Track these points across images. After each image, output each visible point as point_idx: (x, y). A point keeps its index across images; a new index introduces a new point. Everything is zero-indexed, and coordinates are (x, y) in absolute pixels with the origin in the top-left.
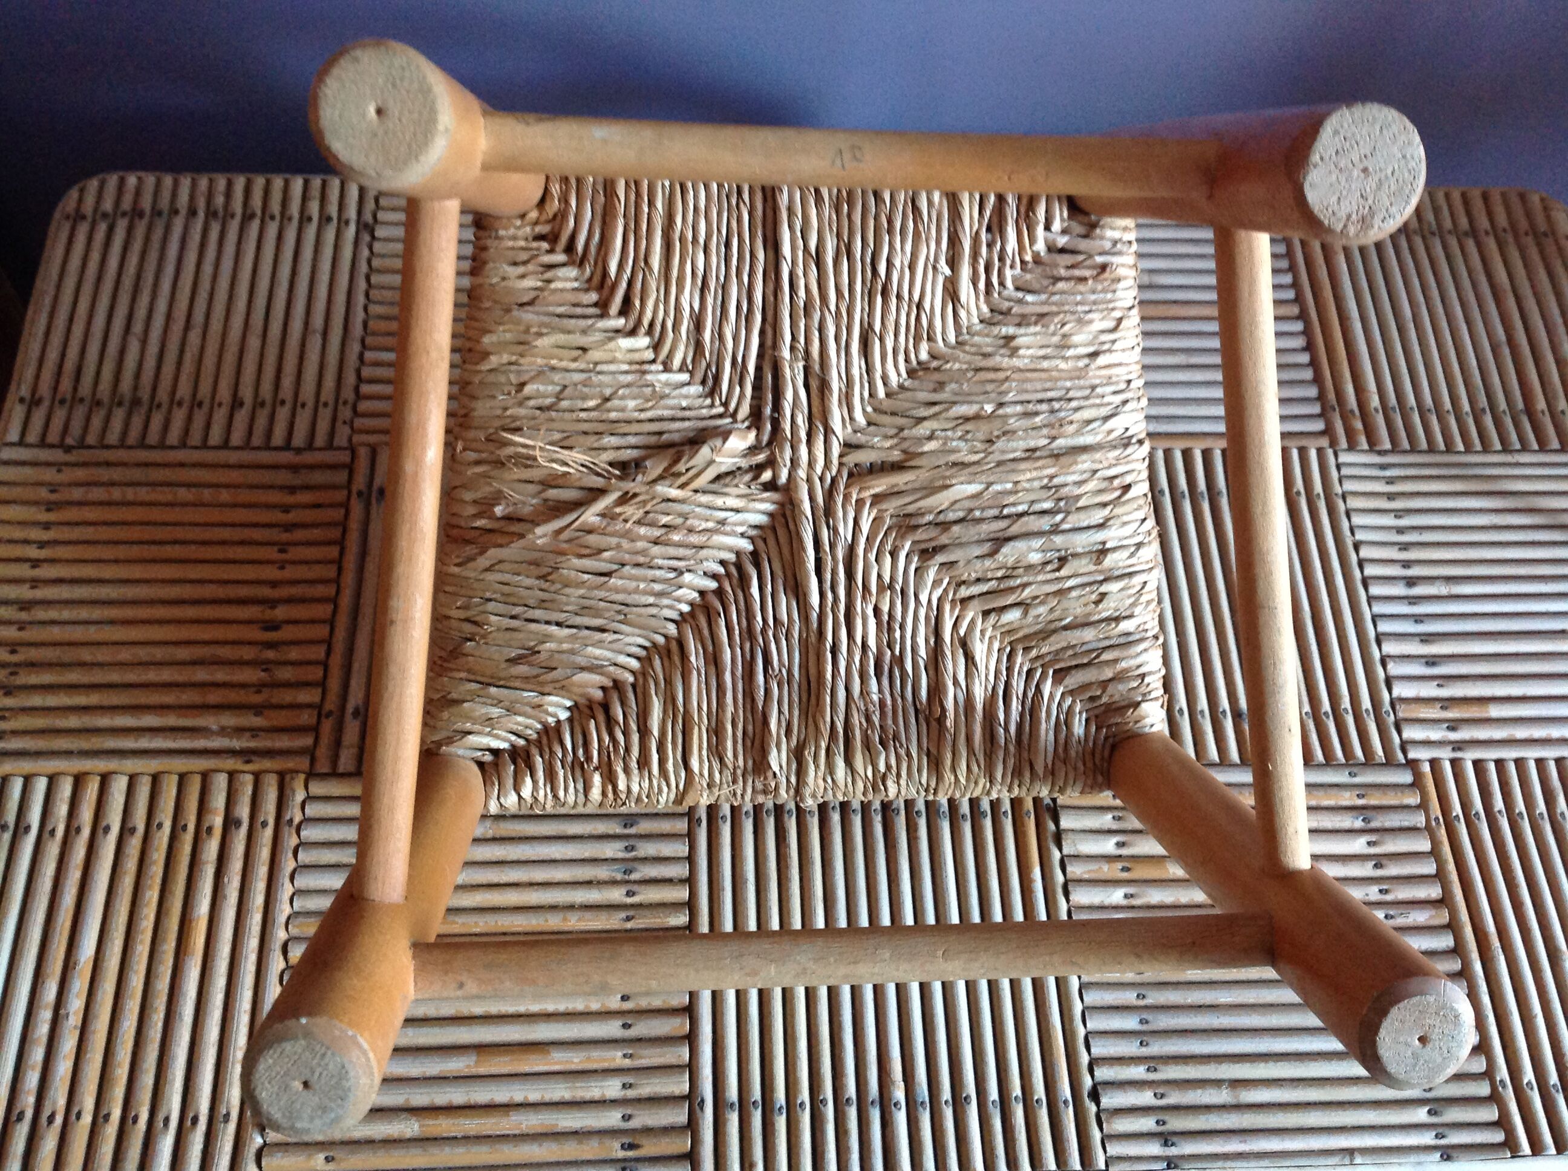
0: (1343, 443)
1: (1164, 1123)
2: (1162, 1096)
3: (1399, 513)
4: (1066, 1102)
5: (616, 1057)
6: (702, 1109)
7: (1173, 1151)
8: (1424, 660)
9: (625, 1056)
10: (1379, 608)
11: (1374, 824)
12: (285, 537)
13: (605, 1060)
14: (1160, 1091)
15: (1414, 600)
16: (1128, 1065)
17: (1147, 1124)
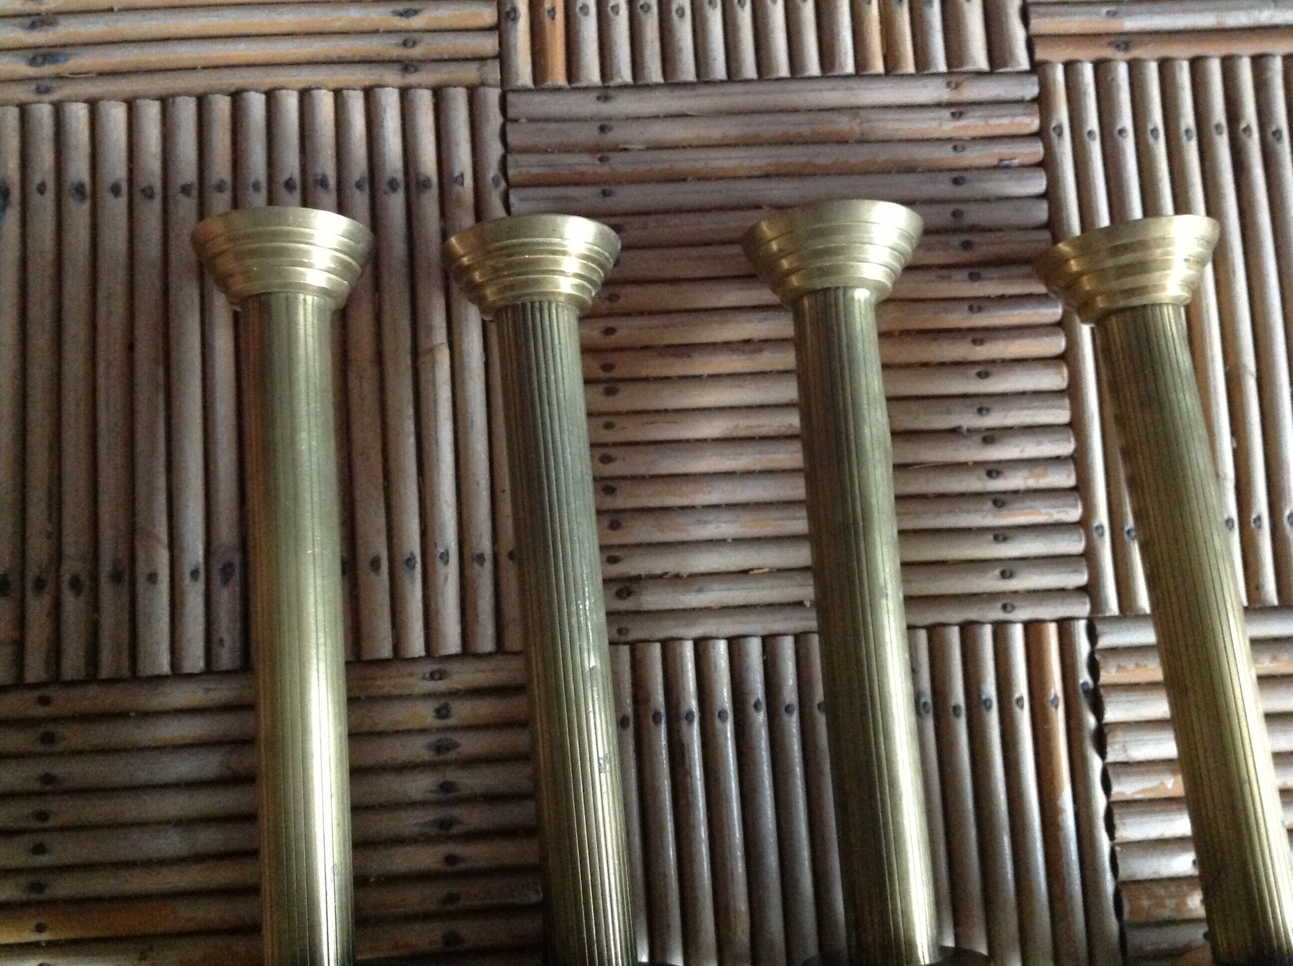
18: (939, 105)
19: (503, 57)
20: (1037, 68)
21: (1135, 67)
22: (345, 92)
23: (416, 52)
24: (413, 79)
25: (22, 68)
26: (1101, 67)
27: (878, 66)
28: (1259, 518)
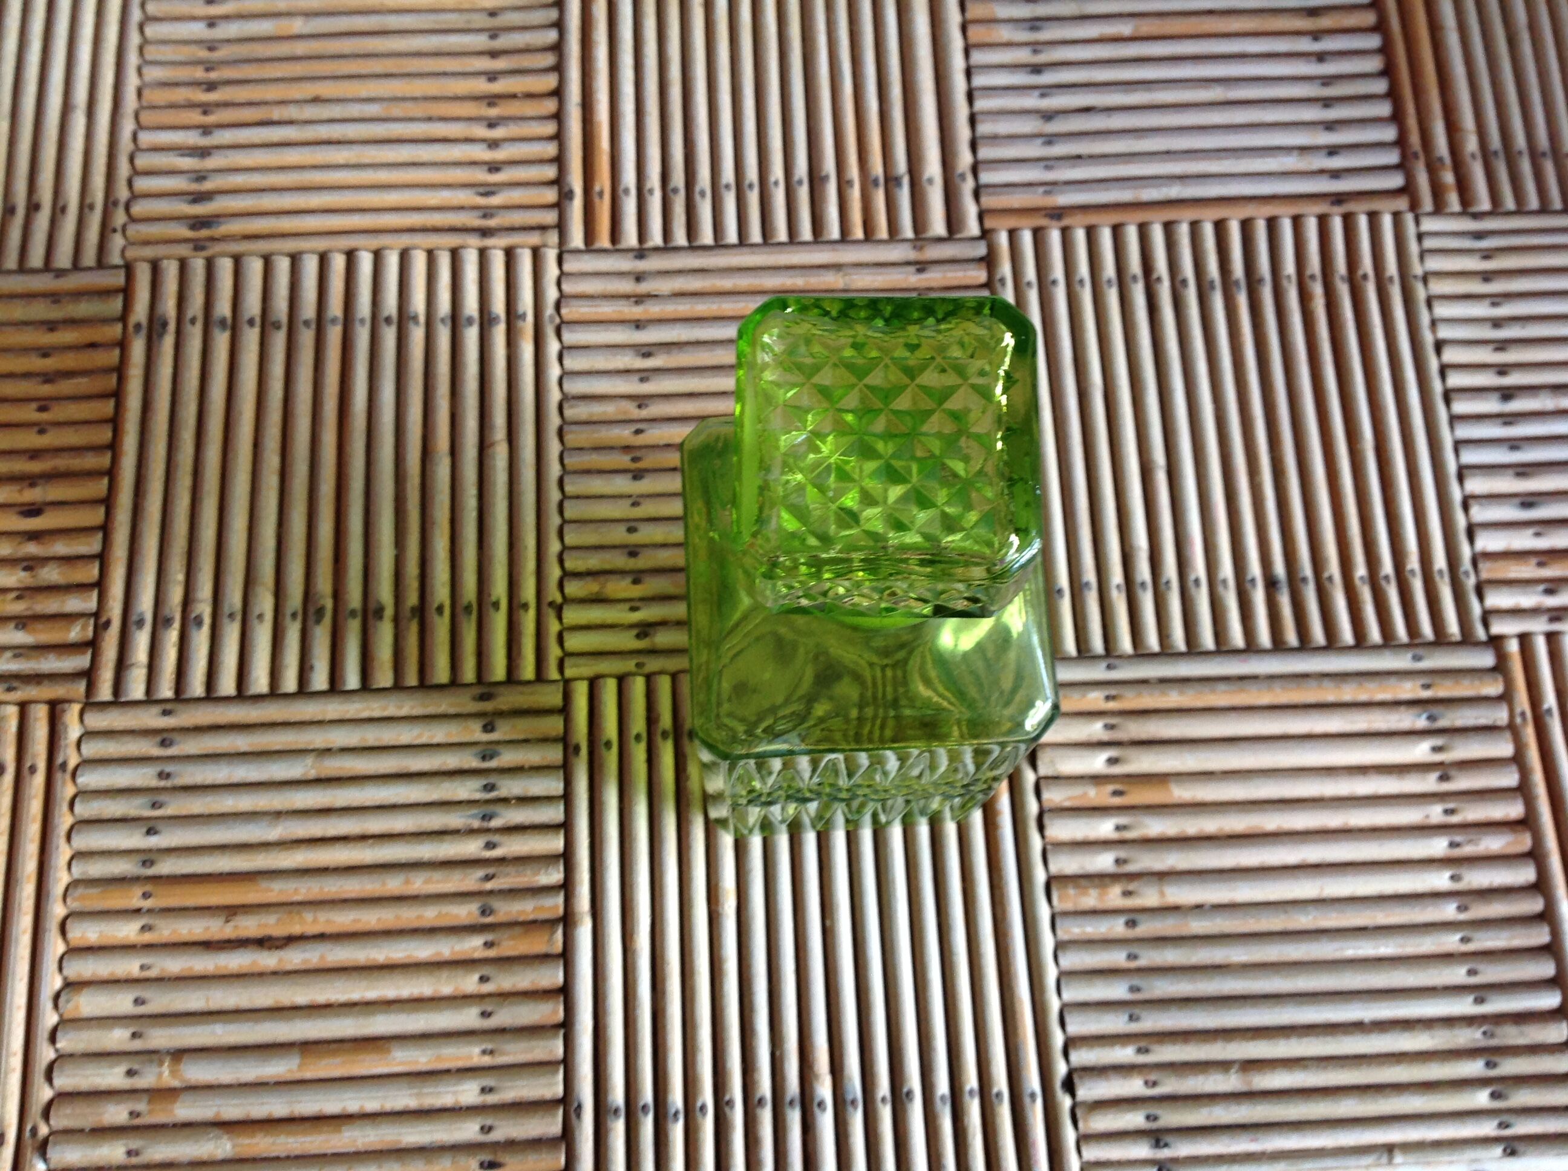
0: (1427, 204)
1: (1156, 1118)
2: (1155, 1084)
3: (1496, 299)
4: (1033, 1096)
5: (472, 1054)
6: (579, 1115)
7: (1165, 1153)
8: (1517, 501)
9: (484, 1052)
10: (1465, 431)
11: (1442, 723)
12: (46, 390)
13: (458, 1058)
14: (1153, 1077)
15: (1509, 419)
16: (1112, 1045)
17: (1135, 1119)
18: (908, 263)
19: (561, 227)
20: (986, 234)
21: (1065, 232)
22: (435, 252)
23: (492, 223)
24: (489, 242)
25: (185, 232)
26: (1038, 235)
27: (858, 233)
28: (1168, 582)
